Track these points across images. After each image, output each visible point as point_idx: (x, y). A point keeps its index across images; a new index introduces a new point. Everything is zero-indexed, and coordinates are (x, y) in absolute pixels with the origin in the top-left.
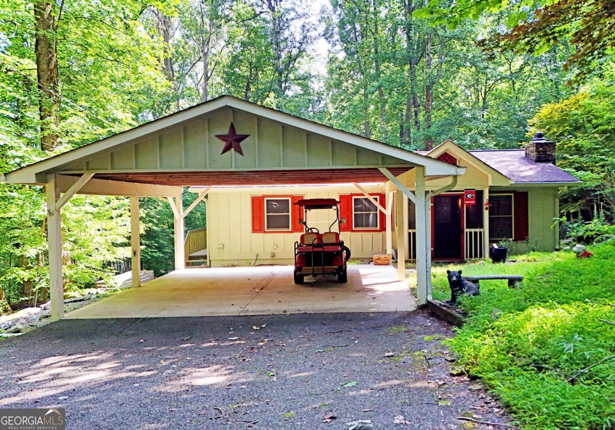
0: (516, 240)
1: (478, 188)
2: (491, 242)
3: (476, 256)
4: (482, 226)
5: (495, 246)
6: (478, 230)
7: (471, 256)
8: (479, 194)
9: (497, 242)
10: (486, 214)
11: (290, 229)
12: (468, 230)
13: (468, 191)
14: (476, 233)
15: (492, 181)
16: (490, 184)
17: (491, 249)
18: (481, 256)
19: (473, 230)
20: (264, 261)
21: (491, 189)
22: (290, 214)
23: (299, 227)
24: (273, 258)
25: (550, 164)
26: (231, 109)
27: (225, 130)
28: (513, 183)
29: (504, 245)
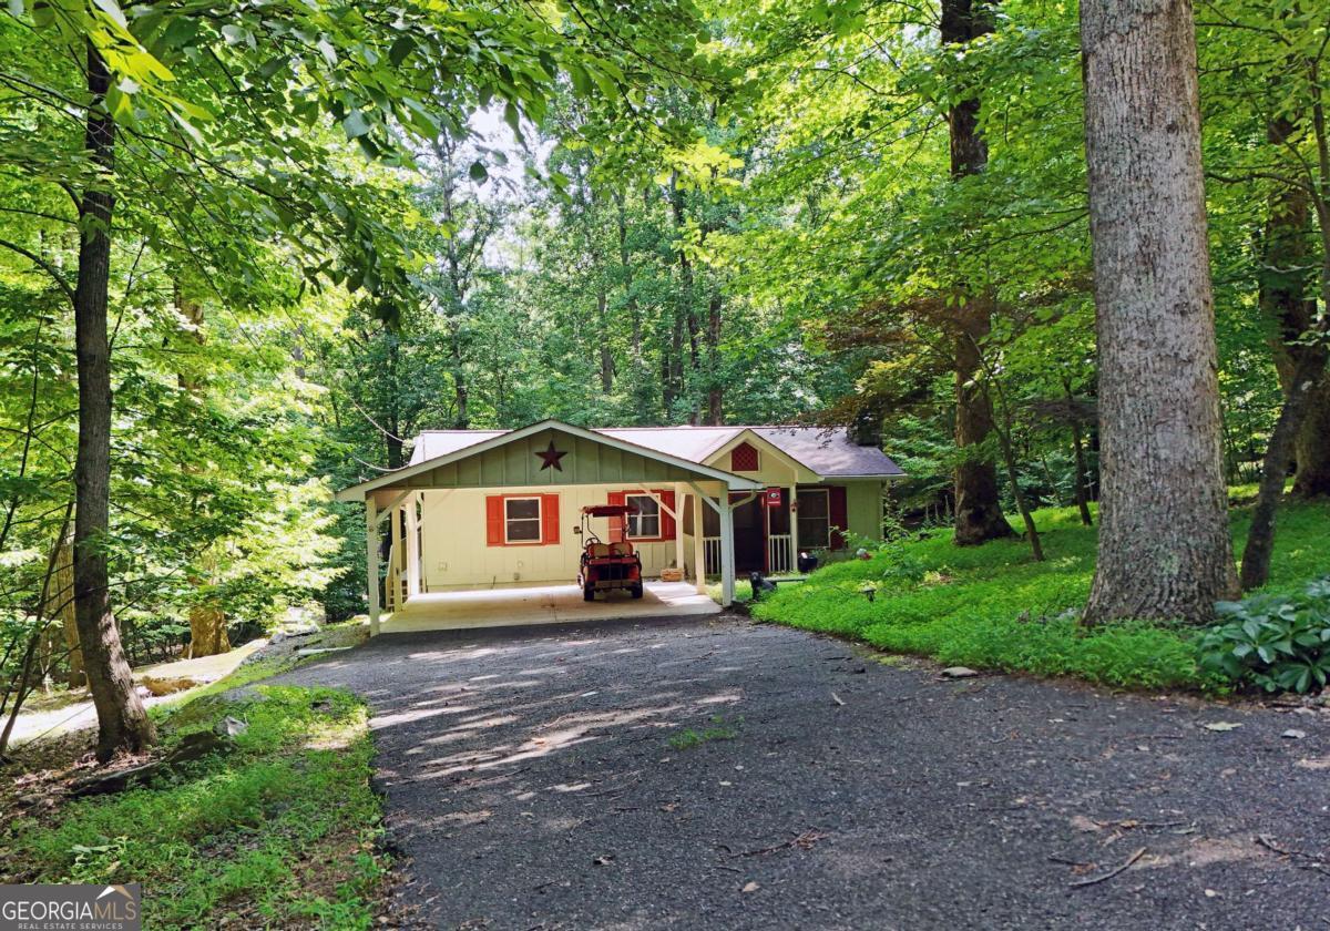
0: (830, 549)
1: (783, 486)
2: (799, 551)
3: (782, 568)
4: (789, 532)
5: (804, 555)
6: (784, 537)
7: (776, 569)
8: (785, 492)
9: (807, 551)
10: (794, 516)
11: (541, 540)
12: (773, 537)
13: (772, 489)
14: (782, 540)
15: (798, 478)
16: (797, 480)
17: (800, 559)
18: (788, 568)
19: (778, 537)
20: (504, 585)
21: (799, 487)
22: (540, 519)
23: (553, 537)
24: (518, 581)
25: (876, 449)
26: (552, 430)
27: (544, 449)
28: (822, 479)
29: (815, 553)
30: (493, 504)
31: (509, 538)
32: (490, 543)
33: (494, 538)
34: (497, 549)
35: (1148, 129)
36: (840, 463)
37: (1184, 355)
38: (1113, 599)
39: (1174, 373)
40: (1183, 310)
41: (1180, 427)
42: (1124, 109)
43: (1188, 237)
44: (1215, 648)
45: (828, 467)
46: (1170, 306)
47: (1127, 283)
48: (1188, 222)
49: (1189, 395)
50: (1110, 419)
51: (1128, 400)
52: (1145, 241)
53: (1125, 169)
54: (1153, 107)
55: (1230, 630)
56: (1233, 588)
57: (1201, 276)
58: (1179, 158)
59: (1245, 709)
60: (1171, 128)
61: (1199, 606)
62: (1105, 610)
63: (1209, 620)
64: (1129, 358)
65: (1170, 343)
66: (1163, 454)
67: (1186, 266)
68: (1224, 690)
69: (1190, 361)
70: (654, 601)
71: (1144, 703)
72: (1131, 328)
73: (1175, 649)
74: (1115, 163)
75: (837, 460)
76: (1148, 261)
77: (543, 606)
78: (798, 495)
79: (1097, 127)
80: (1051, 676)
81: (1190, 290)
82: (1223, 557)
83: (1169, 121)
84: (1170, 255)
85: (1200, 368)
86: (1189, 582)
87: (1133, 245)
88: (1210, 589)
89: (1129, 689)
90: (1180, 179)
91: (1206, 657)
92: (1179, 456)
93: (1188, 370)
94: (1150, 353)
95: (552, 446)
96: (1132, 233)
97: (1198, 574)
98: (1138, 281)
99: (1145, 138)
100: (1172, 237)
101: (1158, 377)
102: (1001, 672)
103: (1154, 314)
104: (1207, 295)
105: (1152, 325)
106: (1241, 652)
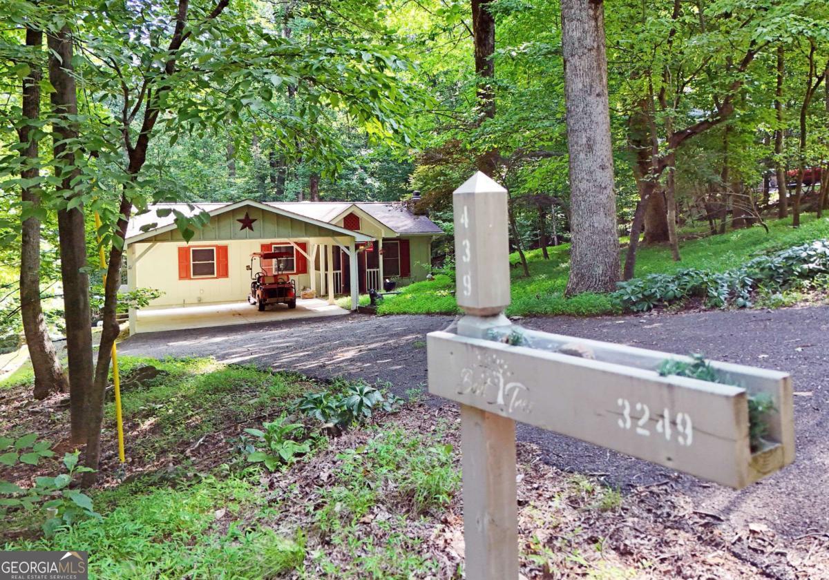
0: (402, 276)
1: (375, 240)
2: (384, 279)
4: (378, 267)
5: (388, 281)
6: (375, 270)
8: (376, 243)
9: (389, 278)
10: (381, 257)
11: (215, 275)
12: (369, 270)
14: (374, 272)
15: (384, 234)
16: (383, 236)
17: (385, 284)
18: (378, 289)
19: (372, 270)
20: (191, 304)
21: (384, 239)
22: (215, 262)
23: (224, 273)
24: (200, 302)
25: (425, 217)
26: (248, 206)
27: (242, 217)
28: (398, 235)
29: (393, 280)
30: (183, 253)
31: (194, 274)
32: (181, 278)
33: (184, 274)
34: (186, 282)
35: (590, 95)
36: (406, 225)
37: (603, 185)
38: (577, 284)
39: (600, 193)
40: (603, 168)
41: (602, 214)
42: (580, 86)
43: (604, 138)
44: (617, 298)
45: (398, 228)
46: (598, 166)
47: (582, 156)
48: (604, 133)
49: (605, 201)
50: (576, 211)
51: (583, 203)
52: (589, 139)
53: (581, 109)
54: (591, 86)
55: (622, 291)
56: (621, 278)
57: (609, 154)
58: (601, 107)
59: (627, 318)
60: (598, 95)
61: (609, 285)
62: (574, 289)
63: (614, 290)
64: (583, 186)
65: (598, 181)
66: (596, 225)
67: (604, 149)
68: (620, 312)
69: (605, 188)
70: (303, 310)
71: (593, 319)
72: (584, 174)
73: (604, 300)
74: (577, 107)
75: (403, 224)
76: (590, 147)
77: (234, 315)
78: (383, 244)
79: (570, 91)
80: (556, 315)
81: (605, 160)
82: (618, 266)
83: (597, 92)
84: (598, 145)
85: (609, 191)
86: (606, 276)
87: (584, 140)
88: (613, 280)
89: (587, 316)
90: (602, 115)
91: (614, 301)
92: (602, 226)
93: (605, 192)
94: (590, 184)
95: (247, 216)
96: (584, 136)
97: (609, 273)
98: (586, 155)
99: (589, 98)
100: (598, 138)
101: (594, 194)
102: (535, 316)
103: (592, 169)
104: (611, 161)
105: (591, 173)
106: (626, 298)
